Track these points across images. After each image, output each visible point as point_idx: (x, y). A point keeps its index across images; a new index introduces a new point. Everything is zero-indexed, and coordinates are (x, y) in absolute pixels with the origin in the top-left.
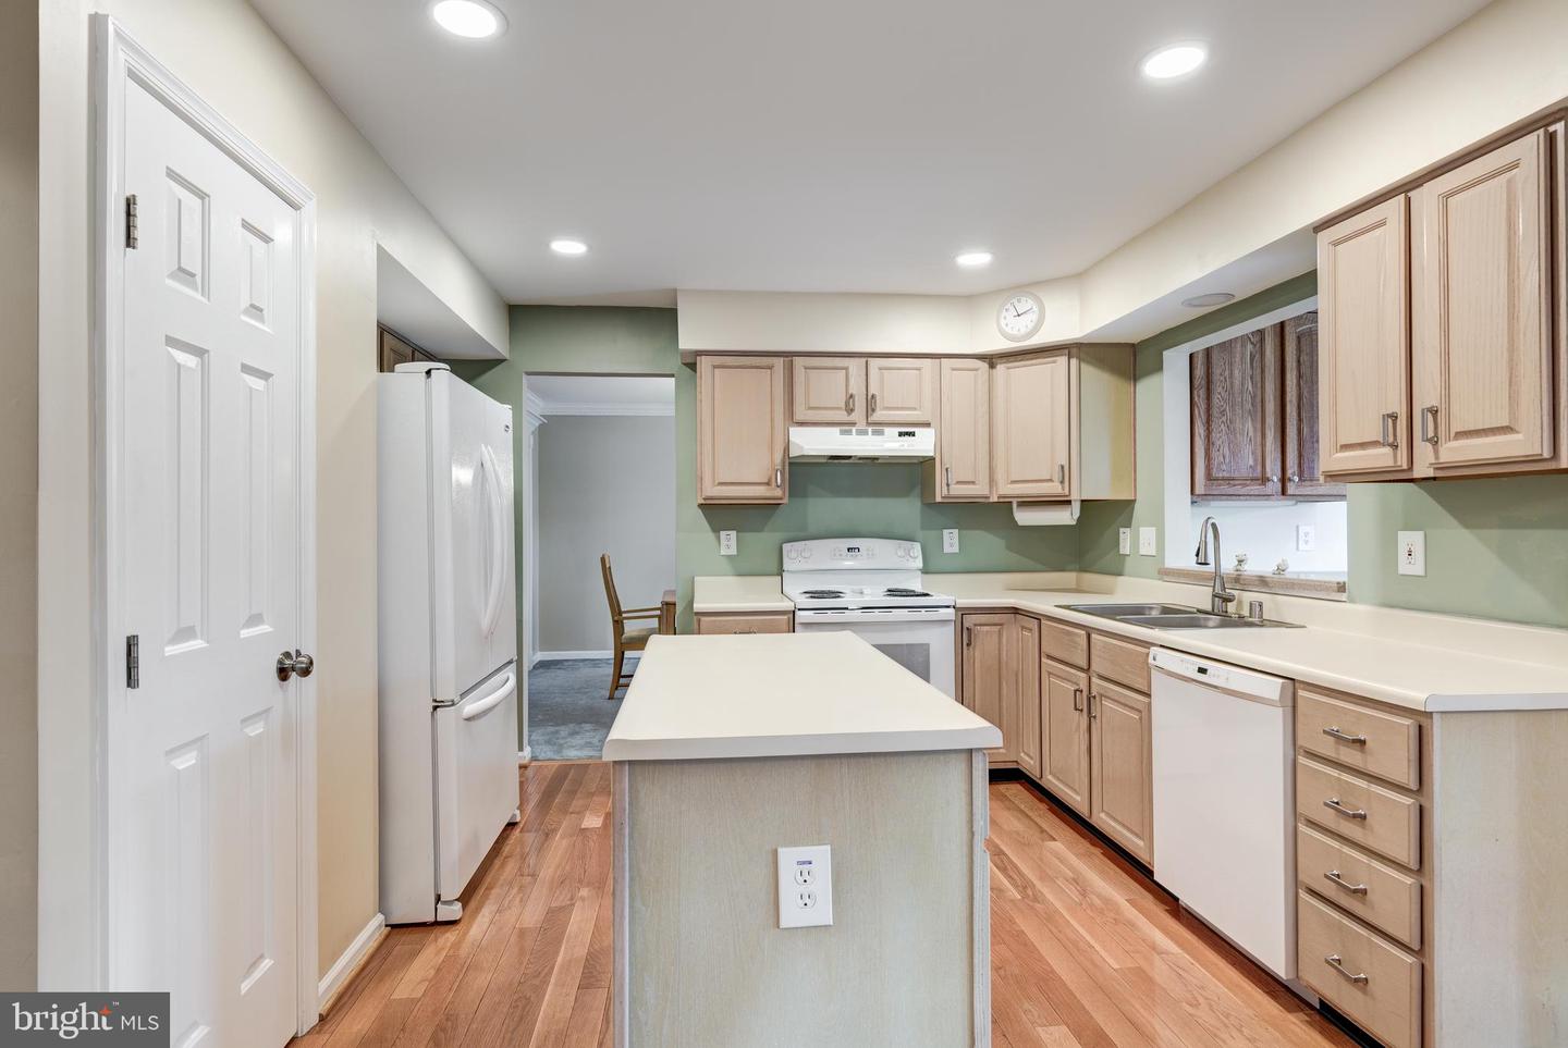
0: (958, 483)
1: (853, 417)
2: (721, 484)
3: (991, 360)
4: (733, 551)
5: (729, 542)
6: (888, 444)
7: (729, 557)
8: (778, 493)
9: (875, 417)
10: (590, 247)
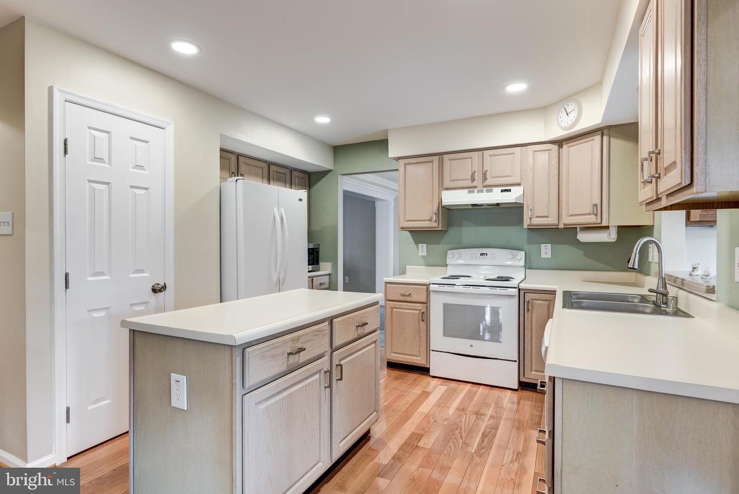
0: (537, 217)
1: (475, 184)
2: (408, 221)
3: (559, 143)
4: (425, 254)
5: (423, 249)
6: (495, 197)
7: (423, 257)
8: (435, 225)
9: (487, 183)
10: (332, 120)
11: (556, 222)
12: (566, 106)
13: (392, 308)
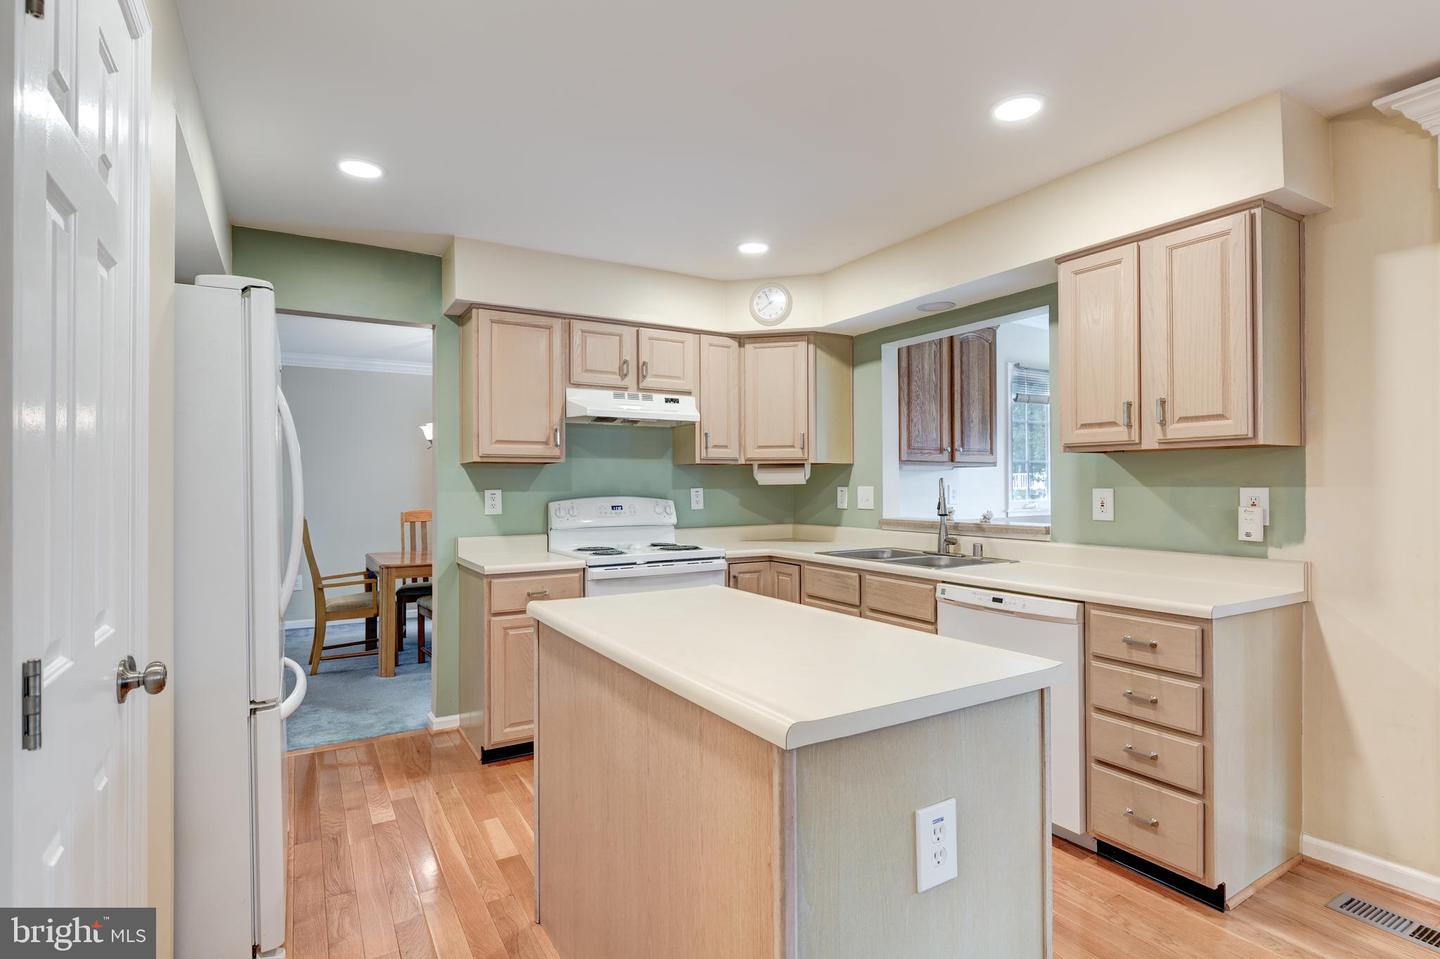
1: (626, 382)
2: (498, 442)
3: (742, 339)
4: (498, 510)
5: (494, 502)
7: (494, 517)
8: (556, 452)
9: (646, 383)
10: (387, 172)
11: (735, 455)
12: (767, 291)
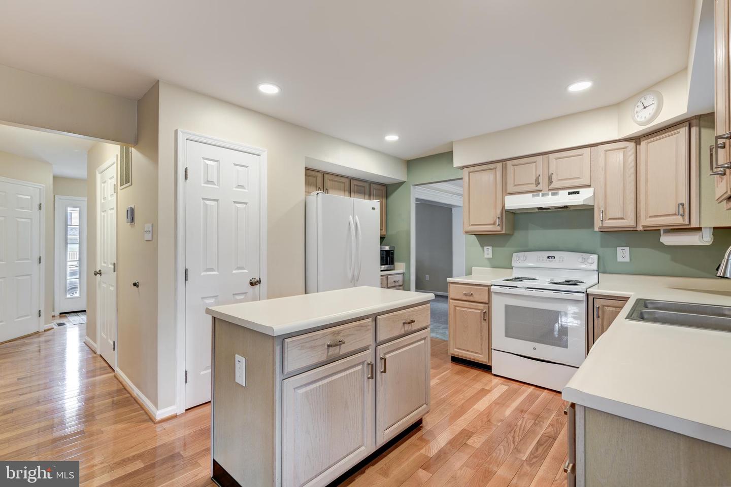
0: (610, 219)
1: (540, 187)
2: (472, 225)
3: (636, 140)
4: (490, 256)
5: (488, 252)
6: (563, 199)
7: (489, 259)
8: (499, 228)
9: (555, 186)
11: (633, 223)
12: (643, 100)
13: (455, 306)
